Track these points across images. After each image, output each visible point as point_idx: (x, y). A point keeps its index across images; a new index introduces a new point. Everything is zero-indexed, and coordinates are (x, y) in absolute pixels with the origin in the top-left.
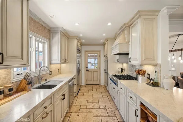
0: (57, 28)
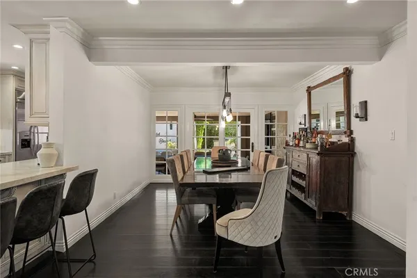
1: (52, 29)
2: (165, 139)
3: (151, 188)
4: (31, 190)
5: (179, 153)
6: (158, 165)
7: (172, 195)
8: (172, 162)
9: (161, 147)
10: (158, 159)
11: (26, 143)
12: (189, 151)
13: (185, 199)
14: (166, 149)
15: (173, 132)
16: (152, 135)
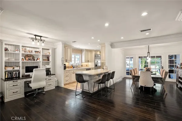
0: (83, 49)
1: (106, 44)
2: (129, 65)
3: (125, 79)
4: (103, 74)
5: (134, 69)
6: (127, 73)
7: (131, 81)
8: (131, 71)
9: (128, 67)
10: (127, 71)
11: (96, 65)
12: (137, 68)
13: (135, 80)
14: (129, 68)
15: (132, 62)
16: (125, 63)
